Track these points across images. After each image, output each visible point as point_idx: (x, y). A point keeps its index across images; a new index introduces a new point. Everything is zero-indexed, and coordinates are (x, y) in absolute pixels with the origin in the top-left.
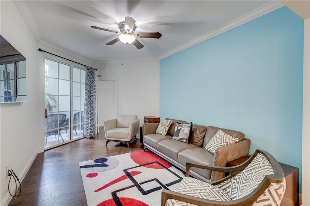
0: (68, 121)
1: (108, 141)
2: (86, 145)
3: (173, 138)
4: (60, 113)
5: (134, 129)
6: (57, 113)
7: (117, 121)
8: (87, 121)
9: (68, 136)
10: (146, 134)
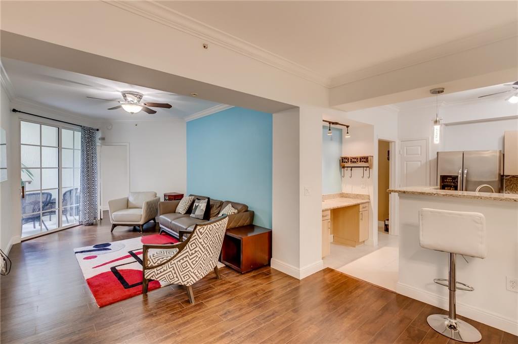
0: (55, 203)
1: (114, 226)
2: (84, 232)
3: (191, 216)
4: (43, 191)
5: (150, 209)
6: (39, 192)
7: (128, 200)
8: (84, 202)
9: (55, 224)
10: (163, 214)
